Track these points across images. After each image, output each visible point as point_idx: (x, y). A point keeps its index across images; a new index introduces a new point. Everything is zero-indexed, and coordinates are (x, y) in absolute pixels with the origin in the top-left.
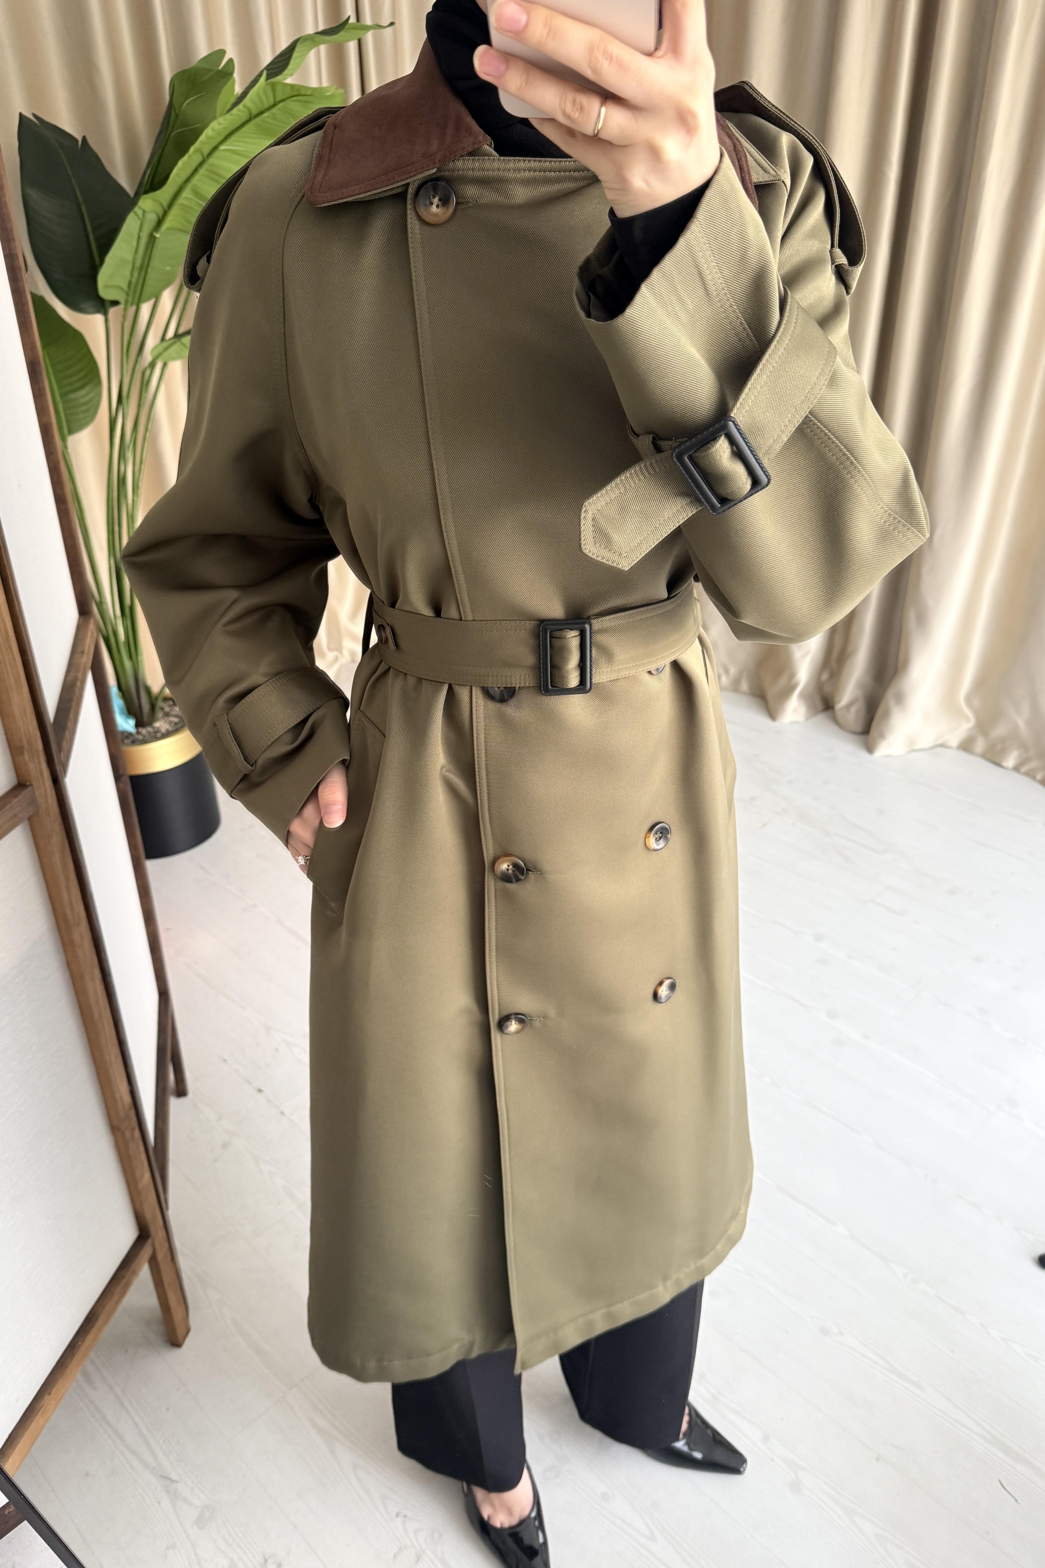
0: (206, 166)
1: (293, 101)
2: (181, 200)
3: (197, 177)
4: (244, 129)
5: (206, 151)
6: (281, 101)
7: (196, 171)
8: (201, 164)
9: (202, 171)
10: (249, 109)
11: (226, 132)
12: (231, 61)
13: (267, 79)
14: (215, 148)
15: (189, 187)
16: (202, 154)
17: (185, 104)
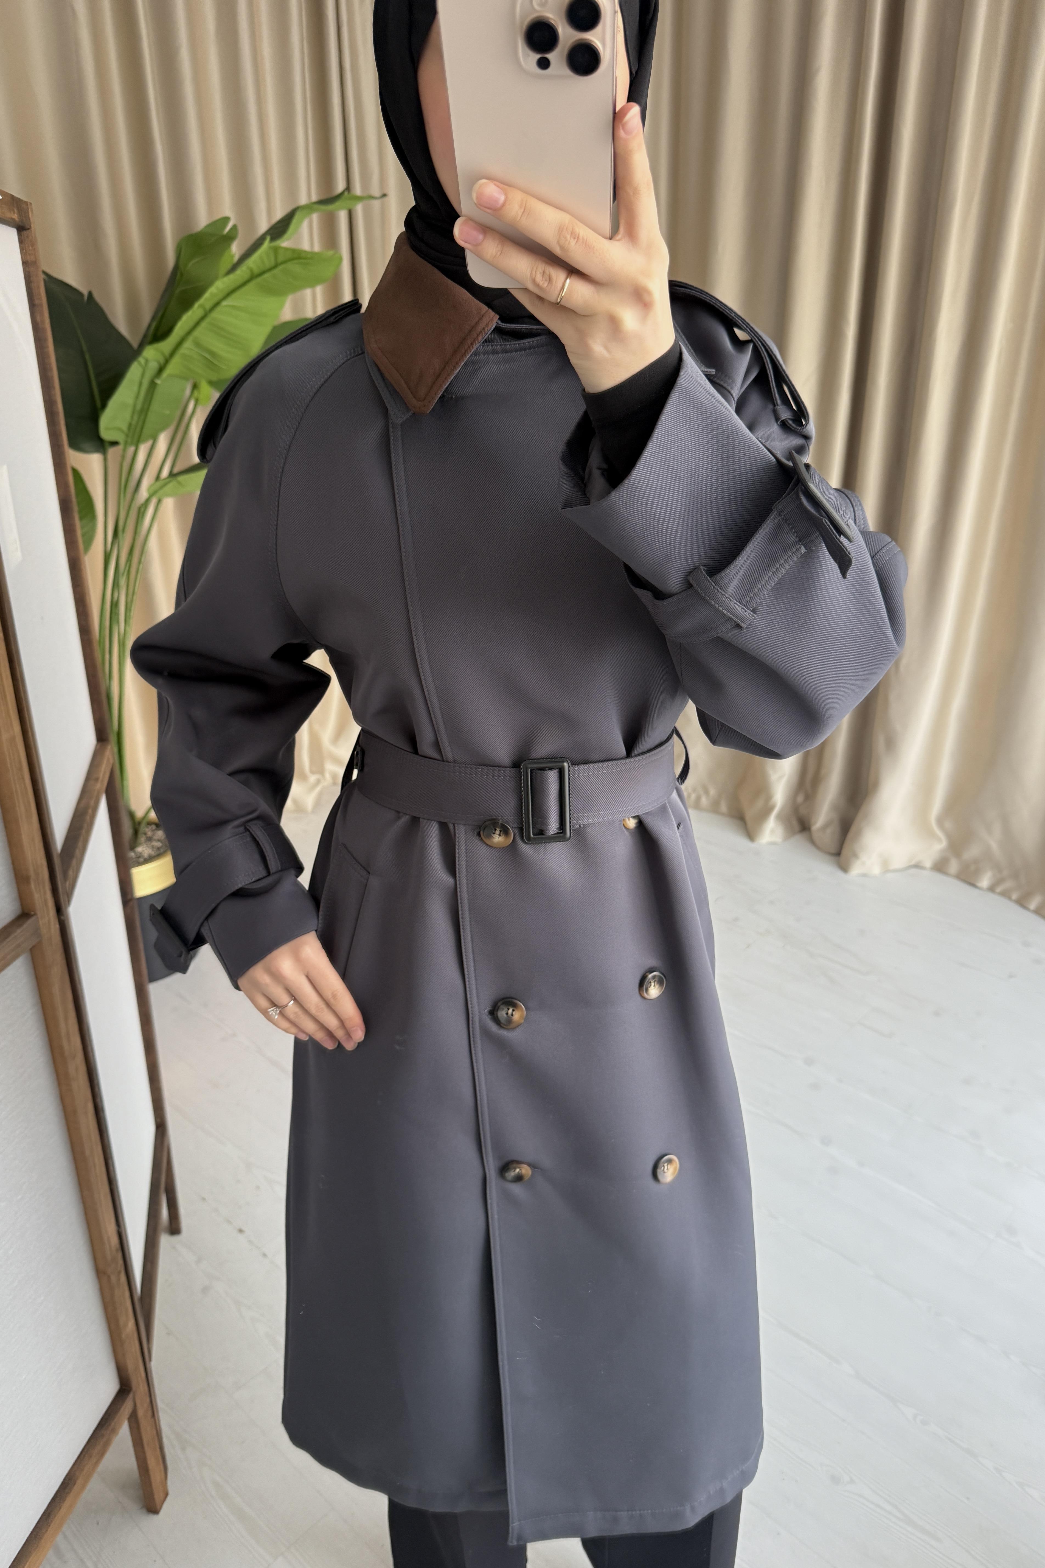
0: (208, 320)
1: (292, 264)
2: (182, 351)
3: (198, 330)
5: (208, 306)
6: (280, 265)
7: (197, 324)
8: (202, 319)
9: (204, 324)
11: (229, 290)
12: (234, 226)
13: (271, 242)
14: (217, 304)
15: (191, 340)
16: (205, 309)
17: (190, 264)
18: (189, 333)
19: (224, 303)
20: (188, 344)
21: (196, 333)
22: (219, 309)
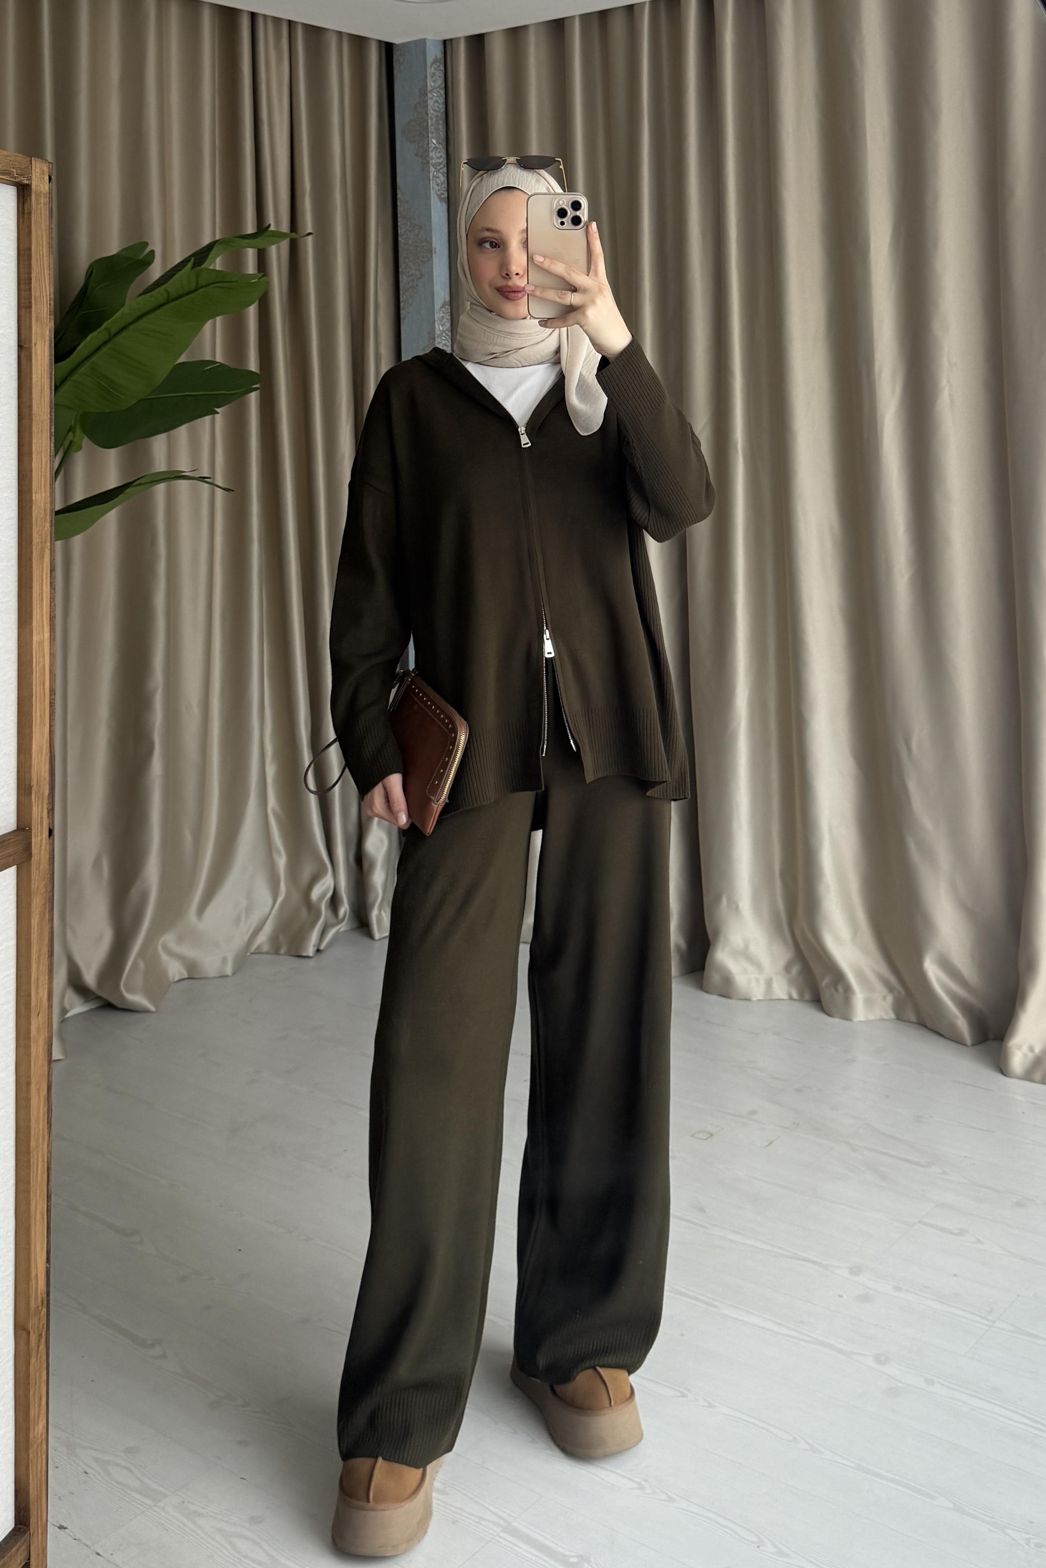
0: (109, 346)
1: (216, 287)
2: (76, 377)
3: (97, 355)
4: (158, 312)
5: (114, 330)
6: (202, 287)
7: (98, 349)
8: (105, 343)
9: (104, 350)
10: (168, 293)
11: (139, 313)
12: (152, 252)
13: (192, 268)
14: (123, 329)
15: (88, 364)
16: (109, 333)
17: (98, 288)
18: (87, 358)
19: (132, 327)
20: (82, 370)
21: (93, 359)
22: (125, 334)
